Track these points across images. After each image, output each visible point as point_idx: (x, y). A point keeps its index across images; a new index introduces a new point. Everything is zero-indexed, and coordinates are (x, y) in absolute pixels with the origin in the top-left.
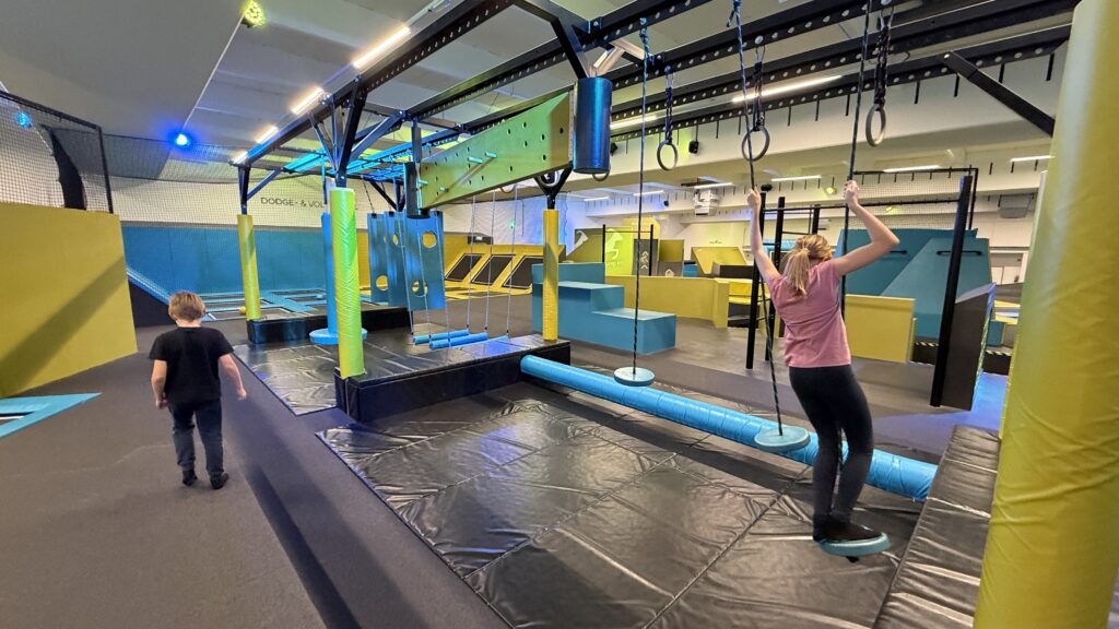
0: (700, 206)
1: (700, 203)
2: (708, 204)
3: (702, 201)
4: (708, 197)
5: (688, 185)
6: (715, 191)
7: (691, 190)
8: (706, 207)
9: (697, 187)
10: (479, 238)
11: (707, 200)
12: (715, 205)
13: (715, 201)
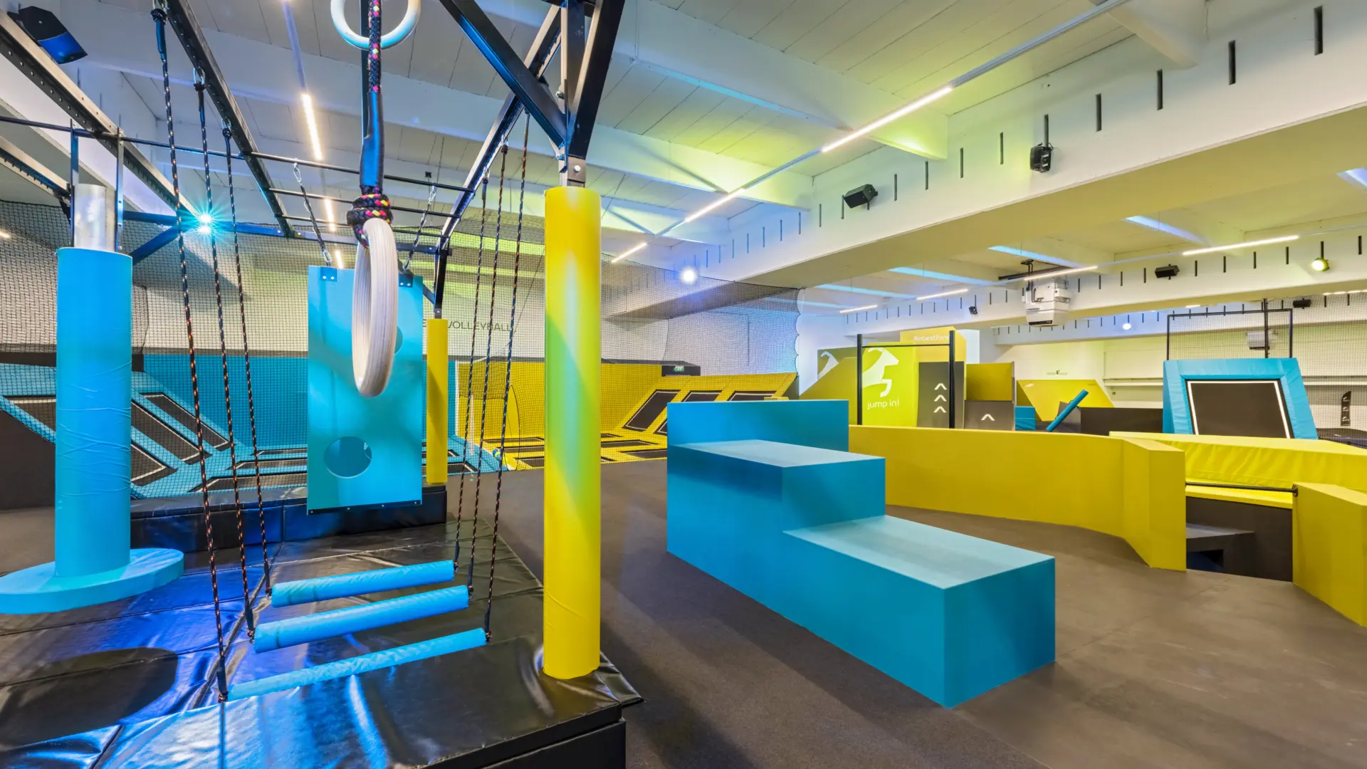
0: (1037, 310)
1: (1034, 305)
2: (1052, 305)
3: (1039, 300)
4: (1049, 293)
5: (1010, 277)
6: (1064, 282)
7: (1016, 287)
8: (1047, 310)
9: (1027, 279)
10: (679, 368)
11: (1048, 298)
12: (1064, 306)
13: (1065, 300)
